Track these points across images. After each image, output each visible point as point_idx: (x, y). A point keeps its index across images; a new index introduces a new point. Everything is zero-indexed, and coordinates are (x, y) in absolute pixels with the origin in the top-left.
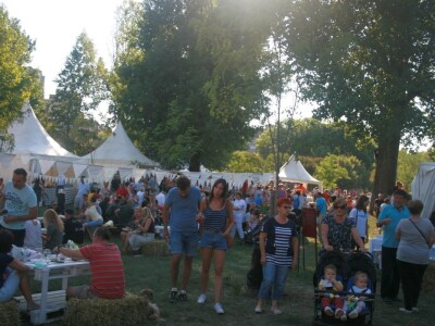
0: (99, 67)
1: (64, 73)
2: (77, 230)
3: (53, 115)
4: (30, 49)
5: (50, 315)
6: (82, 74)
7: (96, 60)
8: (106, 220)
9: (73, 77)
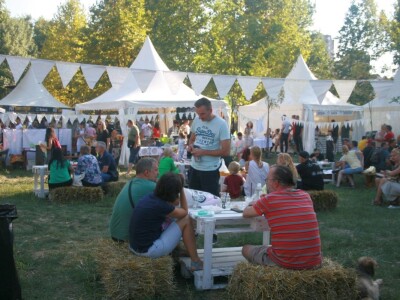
0: (381, 20)
1: (344, 29)
2: (314, 174)
3: (335, 70)
4: (310, 13)
5: (218, 280)
6: (361, 27)
7: (378, 13)
8: (367, 166)
9: (352, 32)
